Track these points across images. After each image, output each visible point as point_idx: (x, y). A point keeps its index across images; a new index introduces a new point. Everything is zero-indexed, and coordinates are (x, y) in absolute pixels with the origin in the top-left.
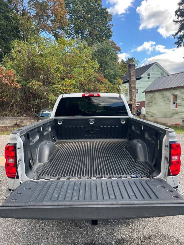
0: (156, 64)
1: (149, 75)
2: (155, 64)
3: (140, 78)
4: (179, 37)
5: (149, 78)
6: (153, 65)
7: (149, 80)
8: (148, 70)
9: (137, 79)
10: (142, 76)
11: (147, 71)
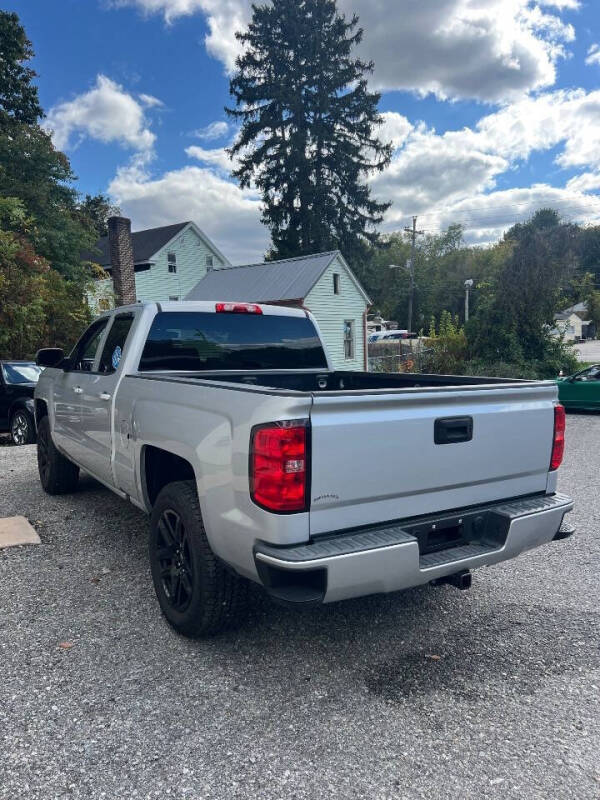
0: (191, 228)
1: (172, 258)
2: (187, 227)
3: (147, 267)
4: (243, 158)
5: (172, 269)
6: (184, 230)
7: (173, 274)
8: (168, 244)
9: (138, 268)
10: (152, 259)
11: (165, 247)
